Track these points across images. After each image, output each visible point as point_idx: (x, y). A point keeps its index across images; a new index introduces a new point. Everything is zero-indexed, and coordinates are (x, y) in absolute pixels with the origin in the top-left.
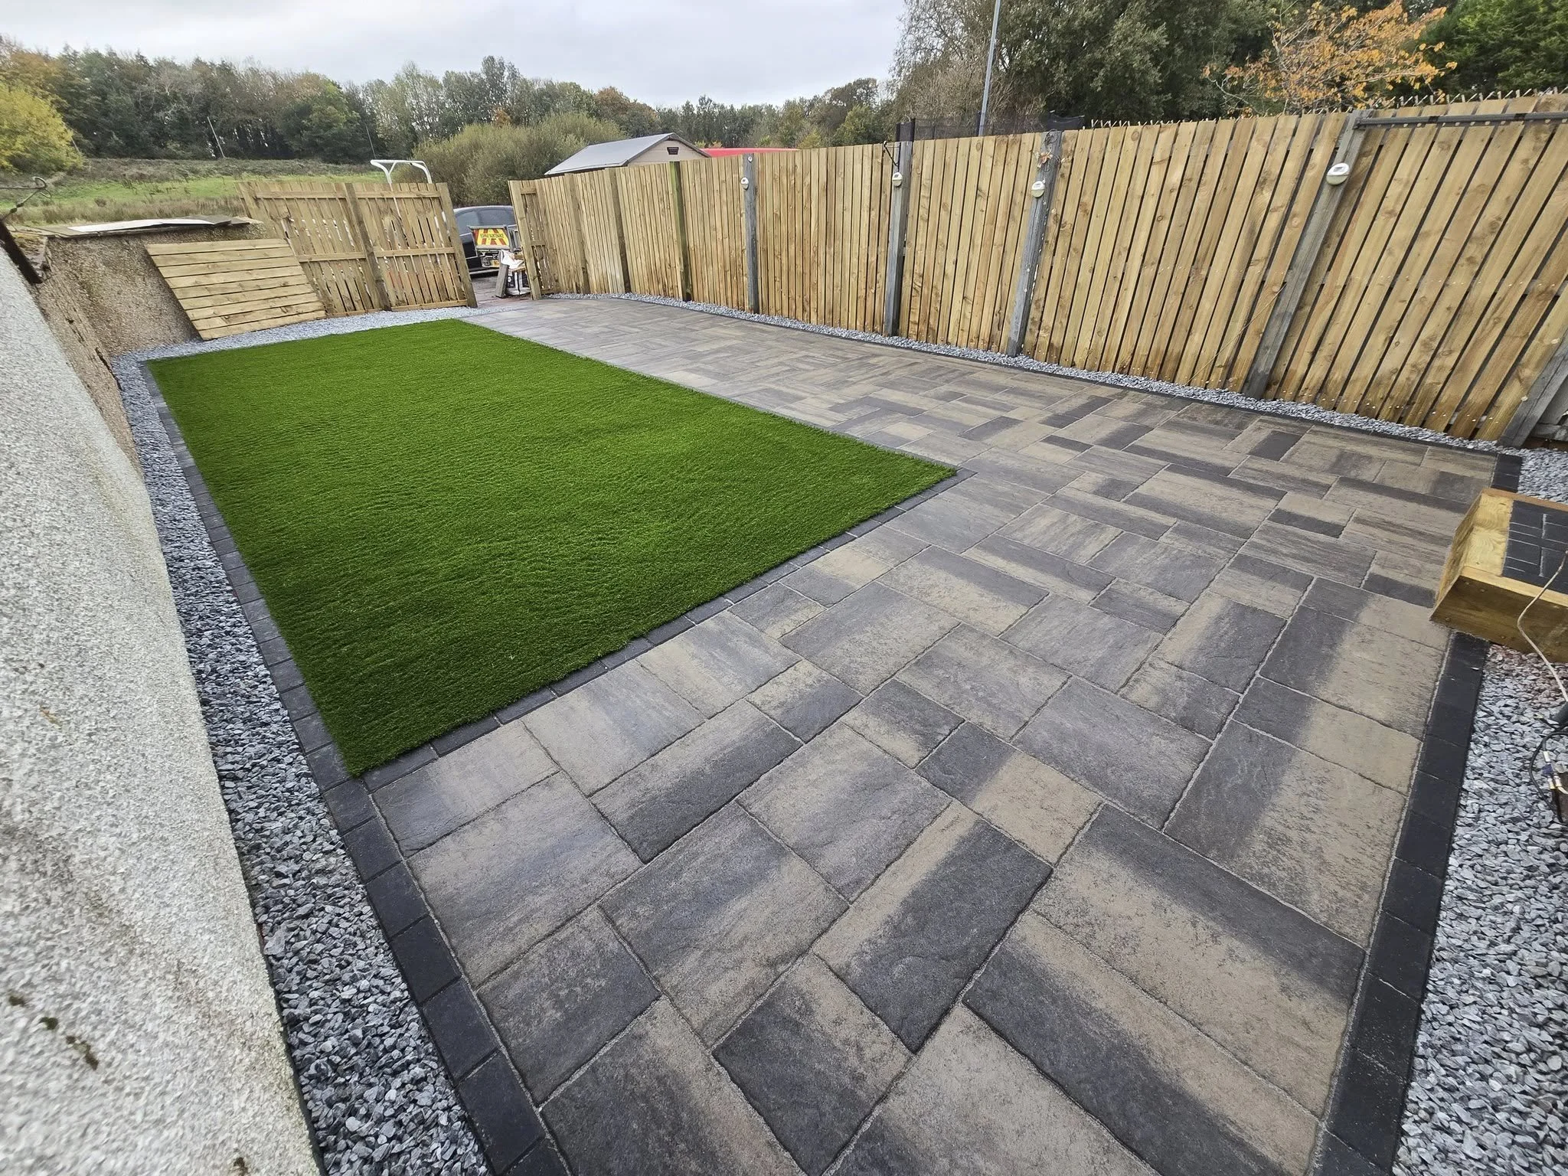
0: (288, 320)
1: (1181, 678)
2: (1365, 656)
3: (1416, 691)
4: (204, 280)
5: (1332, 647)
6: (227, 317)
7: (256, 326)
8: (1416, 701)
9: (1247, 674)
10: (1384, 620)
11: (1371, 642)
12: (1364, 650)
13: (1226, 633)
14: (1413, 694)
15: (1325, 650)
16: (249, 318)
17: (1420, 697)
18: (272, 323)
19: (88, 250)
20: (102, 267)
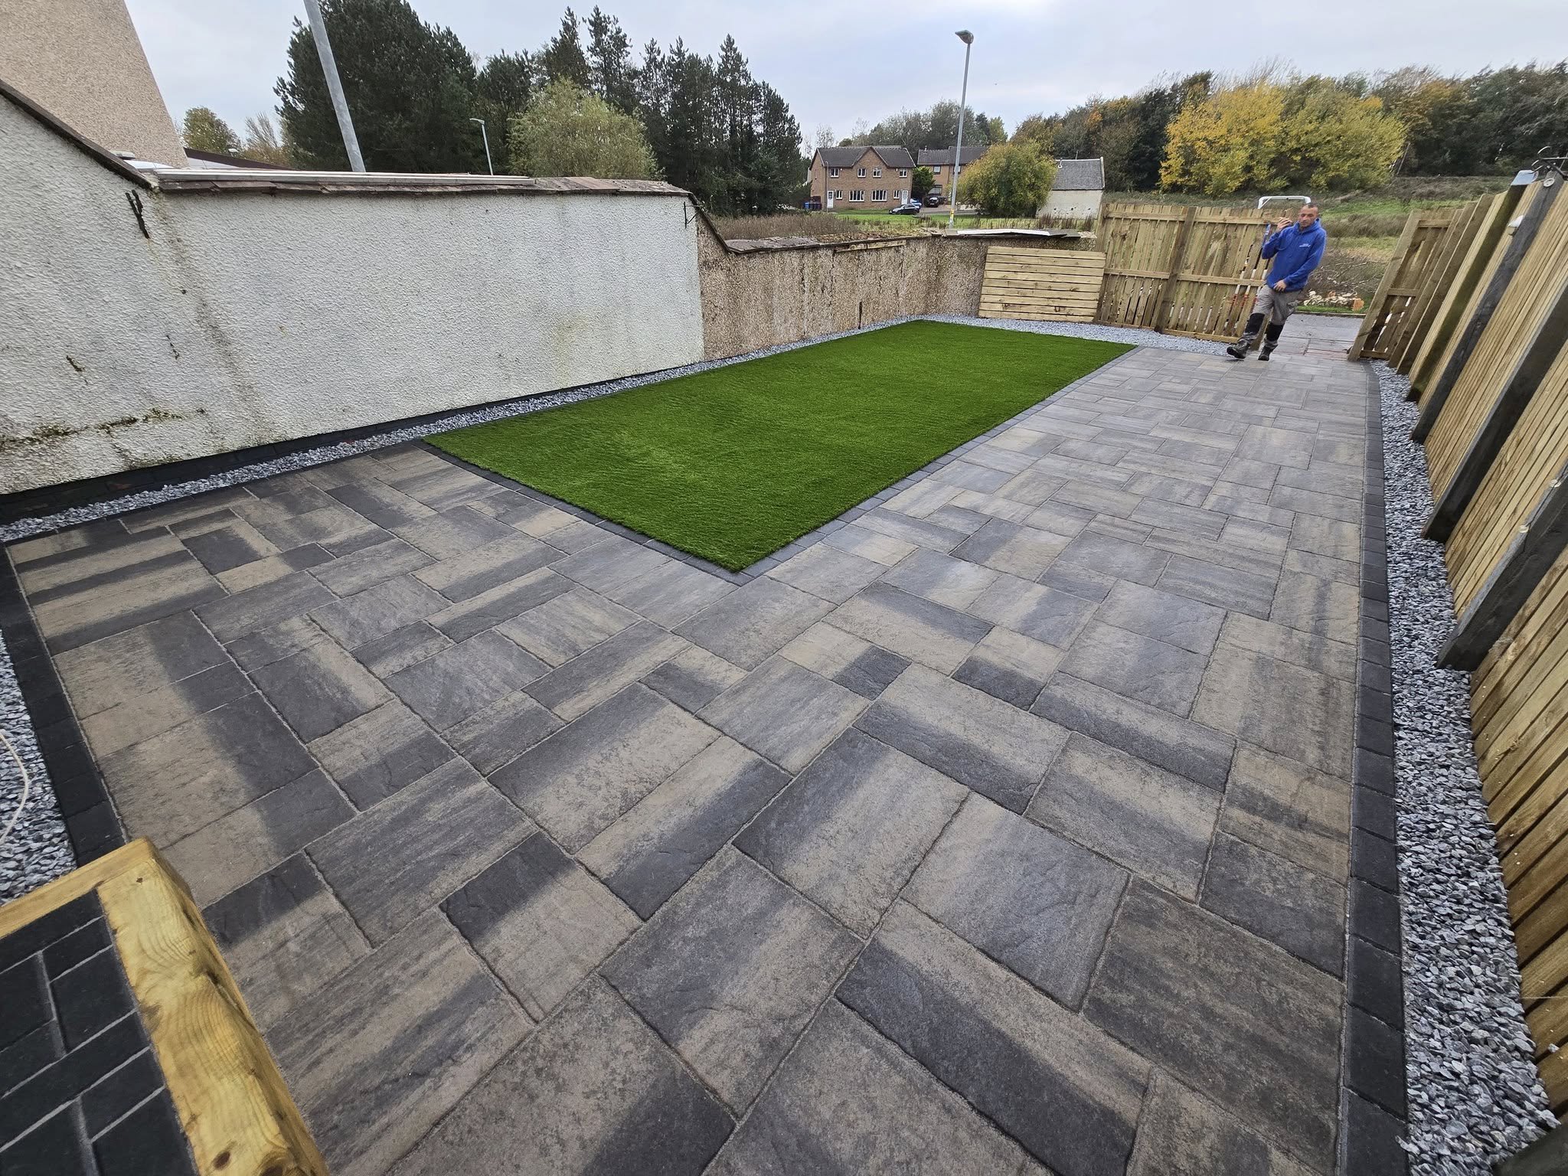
0: (1058, 318)
1: (293, 646)
2: (205, 779)
3: (133, 791)
4: (1011, 276)
5: (239, 756)
6: (1006, 306)
7: (1024, 316)
8: (124, 783)
9: (263, 683)
10: (232, 834)
11: (215, 798)
12: (212, 783)
13: (321, 689)
14: (132, 786)
15: (240, 749)
16: (1024, 309)
17: (123, 790)
18: (1039, 317)
19: (955, 246)
20: (955, 258)
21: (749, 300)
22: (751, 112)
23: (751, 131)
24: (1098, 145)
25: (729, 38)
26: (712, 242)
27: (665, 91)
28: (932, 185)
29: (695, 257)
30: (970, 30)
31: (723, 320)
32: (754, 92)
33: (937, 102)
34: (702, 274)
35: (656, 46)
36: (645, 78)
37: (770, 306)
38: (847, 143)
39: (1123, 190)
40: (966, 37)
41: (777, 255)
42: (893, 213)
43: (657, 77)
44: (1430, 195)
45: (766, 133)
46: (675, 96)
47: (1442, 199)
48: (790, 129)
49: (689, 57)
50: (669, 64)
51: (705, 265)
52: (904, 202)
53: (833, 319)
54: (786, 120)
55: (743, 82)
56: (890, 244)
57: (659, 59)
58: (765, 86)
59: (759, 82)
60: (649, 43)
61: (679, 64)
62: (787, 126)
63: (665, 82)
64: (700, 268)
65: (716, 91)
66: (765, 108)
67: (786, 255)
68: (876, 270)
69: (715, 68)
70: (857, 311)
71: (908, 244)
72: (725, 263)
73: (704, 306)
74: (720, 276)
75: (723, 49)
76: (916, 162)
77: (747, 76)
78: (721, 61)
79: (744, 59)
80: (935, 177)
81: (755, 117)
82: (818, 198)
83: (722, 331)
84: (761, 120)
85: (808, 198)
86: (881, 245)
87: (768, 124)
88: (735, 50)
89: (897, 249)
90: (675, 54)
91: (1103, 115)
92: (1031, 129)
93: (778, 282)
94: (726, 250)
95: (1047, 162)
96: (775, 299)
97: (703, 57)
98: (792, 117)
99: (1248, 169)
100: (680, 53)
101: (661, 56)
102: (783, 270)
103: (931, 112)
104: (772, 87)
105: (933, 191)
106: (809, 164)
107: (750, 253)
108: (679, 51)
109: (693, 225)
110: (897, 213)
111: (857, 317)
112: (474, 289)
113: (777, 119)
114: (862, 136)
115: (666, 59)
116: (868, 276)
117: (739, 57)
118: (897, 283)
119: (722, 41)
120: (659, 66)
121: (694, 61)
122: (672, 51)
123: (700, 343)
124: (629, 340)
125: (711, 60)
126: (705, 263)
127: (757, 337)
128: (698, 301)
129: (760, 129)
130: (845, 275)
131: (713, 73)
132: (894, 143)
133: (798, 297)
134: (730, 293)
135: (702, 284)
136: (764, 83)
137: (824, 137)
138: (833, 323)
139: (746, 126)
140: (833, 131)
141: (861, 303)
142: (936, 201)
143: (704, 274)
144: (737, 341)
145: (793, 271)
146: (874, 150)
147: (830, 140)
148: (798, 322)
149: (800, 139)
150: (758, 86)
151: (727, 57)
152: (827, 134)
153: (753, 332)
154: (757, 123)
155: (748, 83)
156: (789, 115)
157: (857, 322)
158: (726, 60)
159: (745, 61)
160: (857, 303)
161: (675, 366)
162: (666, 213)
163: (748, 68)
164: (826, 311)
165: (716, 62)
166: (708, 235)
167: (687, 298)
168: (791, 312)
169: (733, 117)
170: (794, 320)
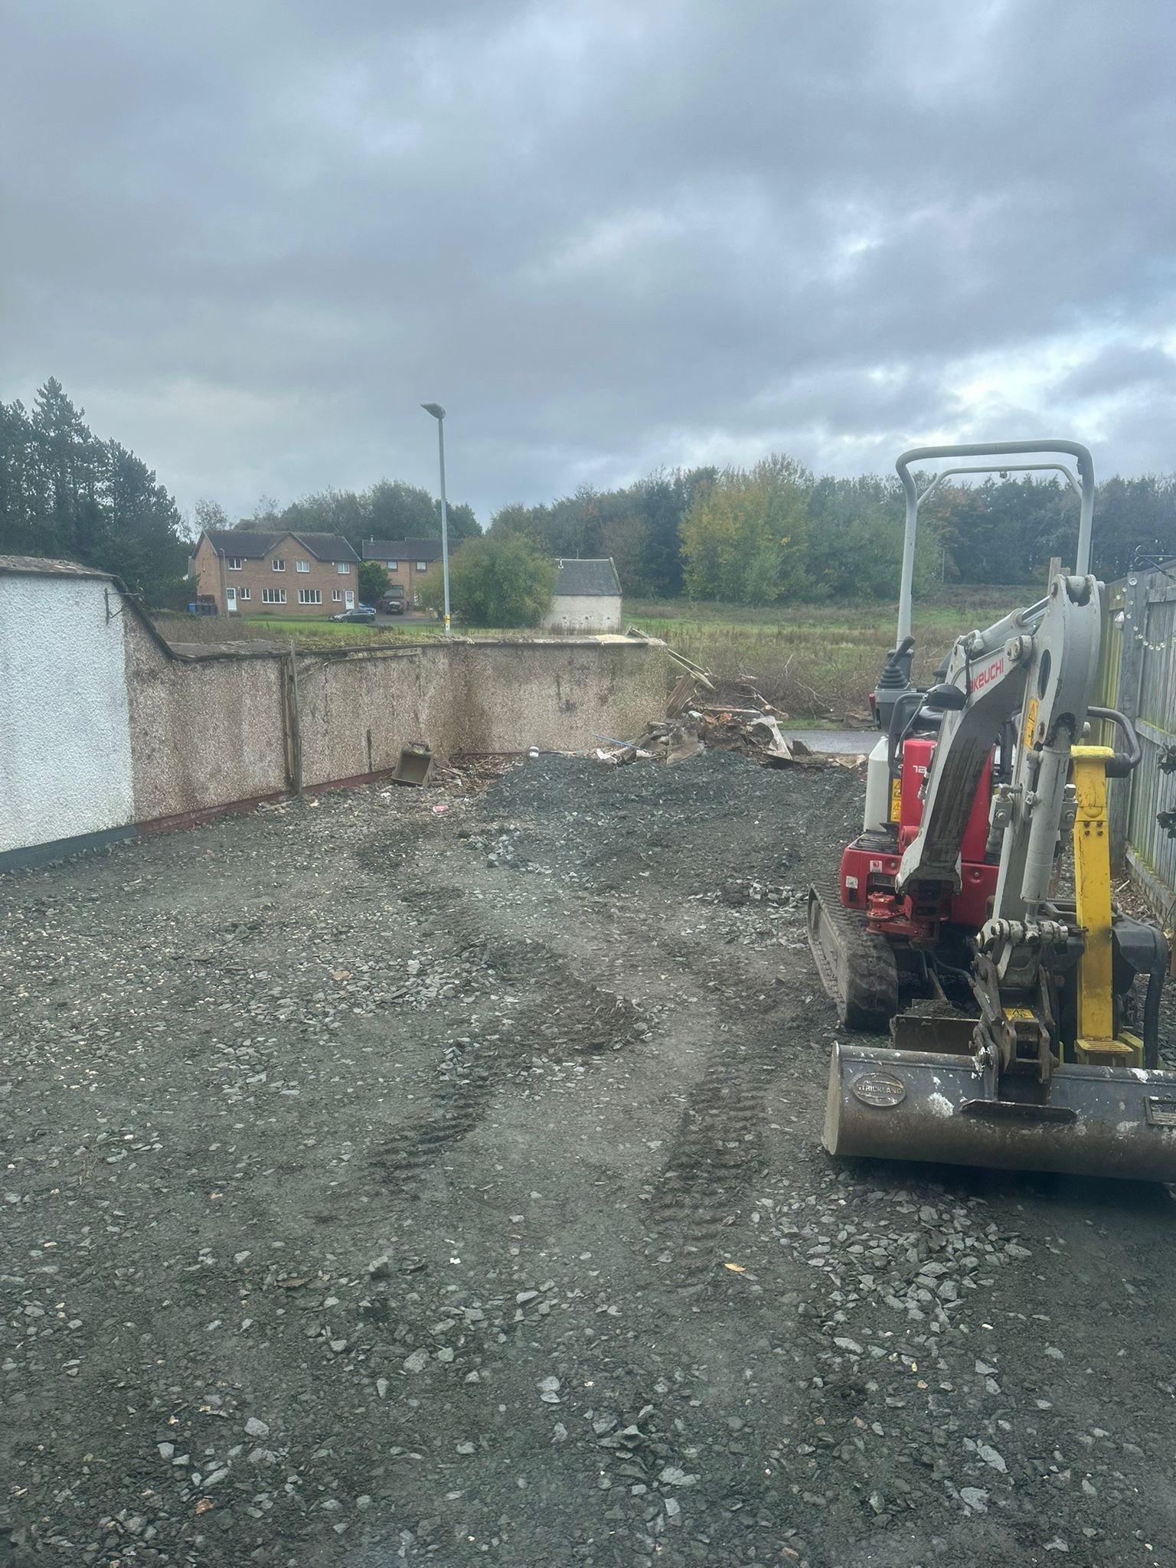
19: (486, 655)
20: (490, 672)
21: (205, 728)
22: (90, 478)
23: (94, 504)
24: (601, 544)
25: (52, 381)
26: (147, 645)
28: (387, 584)
29: (121, 665)
30: (440, 404)
31: (165, 758)
32: (97, 452)
33: (378, 483)
34: (131, 689)
37: (238, 737)
38: (246, 525)
39: (644, 596)
40: (436, 411)
41: (245, 665)
42: (336, 621)
44: (982, 604)
45: (120, 507)
47: (995, 608)
48: (159, 503)
51: (138, 677)
52: (350, 606)
53: (332, 755)
54: (153, 492)
55: (77, 440)
56: (401, 653)
58: (115, 445)
59: (105, 439)
62: (153, 500)
64: (129, 681)
65: (30, 447)
66: (116, 474)
67: (258, 664)
68: (386, 687)
69: (28, 416)
70: (364, 743)
71: (424, 653)
72: (167, 674)
73: (134, 737)
74: (159, 693)
75: (42, 394)
76: (360, 555)
77: (83, 432)
78: (38, 409)
79: (77, 409)
80: (390, 575)
81: (99, 486)
82: (210, 598)
83: (163, 772)
84: (109, 489)
85: (194, 597)
86: (390, 653)
87: (121, 496)
88: (64, 398)
89: (411, 659)
91: (601, 511)
92: (511, 521)
93: (248, 702)
94: (169, 655)
95: (542, 562)
96: (245, 727)
97: (7, 403)
98: (162, 488)
99: (784, 575)
102: (254, 686)
103: (369, 493)
104: (127, 447)
105: (388, 593)
106: (193, 550)
107: (206, 660)
109: (118, 623)
110: (341, 621)
111: (365, 751)
113: (136, 490)
114: (270, 517)
116: (375, 694)
117: (69, 407)
118: (415, 703)
119: (42, 383)
123: (127, 794)
125: (21, 407)
126: (137, 674)
127: (219, 783)
128: (125, 729)
129: (108, 501)
130: (345, 692)
131: (25, 423)
132: (322, 530)
133: (279, 724)
134: (175, 719)
135: (131, 704)
136: (112, 441)
137: (211, 516)
138: (331, 760)
139: (83, 496)
140: (222, 509)
141: (368, 732)
142: (397, 606)
143: (134, 690)
144: (188, 789)
145: (269, 688)
146: (294, 538)
147: (222, 521)
148: (281, 760)
149: (176, 518)
150: (102, 445)
151: (50, 405)
152: (215, 513)
153: (212, 775)
154: (103, 493)
155: (85, 441)
156: (156, 485)
157: (366, 756)
158: (47, 408)
159: (79, 412)
160: (364, 732)
161: (85, 832)
162: (77, 603)
163: (84, 421)
164: (320, 743)
165: (31, 410)
166: (141, 634)
167: (108, 725)
168: (269, 744)
169: (60, 484)
170: (274, 757)
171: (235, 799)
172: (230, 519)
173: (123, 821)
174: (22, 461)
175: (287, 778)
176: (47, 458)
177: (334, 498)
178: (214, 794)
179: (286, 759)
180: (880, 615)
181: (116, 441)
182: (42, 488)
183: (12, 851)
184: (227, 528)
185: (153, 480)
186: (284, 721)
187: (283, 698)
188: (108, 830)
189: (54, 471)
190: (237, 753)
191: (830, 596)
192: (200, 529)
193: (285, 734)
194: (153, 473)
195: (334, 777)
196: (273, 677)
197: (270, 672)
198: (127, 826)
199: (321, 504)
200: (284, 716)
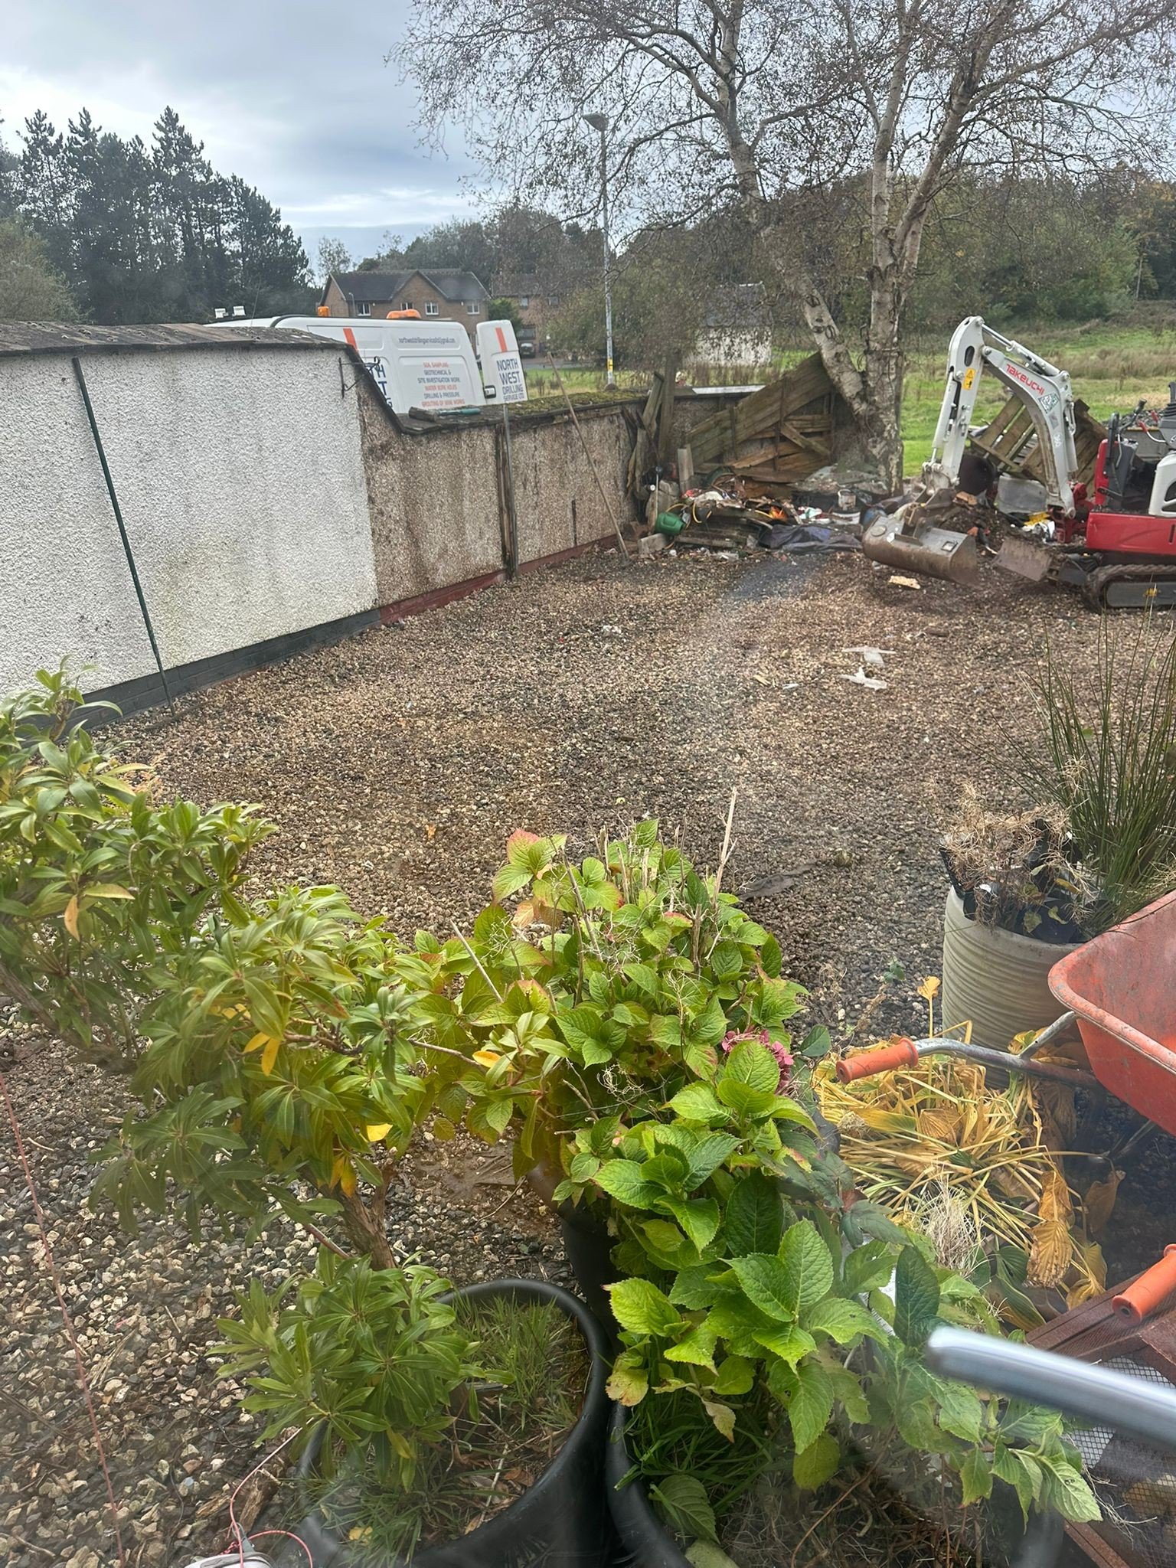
21: (433, 506)
22: (215, 220)
23: (221, 250)
25: (168, 111)
26: (378, 418)
27: (65, 188)
29: (357, 441)
31: (400, 539)
32: (220, 189)
34: (368, 468)
35: (46, 122)
36: (28, 169)
37: (460, 514)
38: (369, 264)
41: (464, 435)
43: (50, 168)
45: (247, 252)
46: (82, 196)
48: (285, 245)
49: (104, 139)
50: (70, 149)
51: (375, 454)
53: (541, 529)
54: (277, 232)
55: (199, 178)
56: (602, 412)
57: (53, 140)
58: (237, 182)
59: (227, 176)
60: (31, 116)
61: (88, 149)
62: (280, 241)
63: (65, 174)
64: (365, 458)
65: (153, 189)
66: (241, 215)
67: (475, 433)
69: (148, 154)
70: (570, 515)
71: (623, 411)
72: (397, 450)
73: (373, 518)
74: (391, 470)
75: (159, 127)
76: (490, 292)
77: (204, 168)
78: (157, 145)
79: (196, 143)
80: (522, 314)
81: (226, 229)
83: (400, 554)
84: (235, 231)
86: (592, 414)
87: (248, 239)
88: (182, 129)
89: (611, 419)
90: (81, 134)
93: (468, 475)
96: (467, 503)
97: (125, 138)
98: (288, 228)
100: (86, 133)
101: (56, 136)
102: (473, 457)
104: (249, 183)
108: (85, 127)
109: (352, 395)
111: (571, 524)
112: (44, 508)
113: (261, 232)
114: (394, 254)
115: (65, 142)
116: (579, 461)
117: (188, 139)
118: (615, 469)
119: (158, 115)
120: (52, 151)
121: (113, 145)
122: (73, 130)
123: (371, 577)
124: (273, 578)
125: (140, 143)
126: (371, 451)
127: (447, 563)
128: (365, 511)
129: (235, 246)
130: (552, 460)
131: (146, 162)
132: (448, 265)
133: (495, 498)
134: (406, 498)
135: (368, 484)
136: (234, 177)
137: (334, 256)
138: (541, 535)
139: (210, 242)
140: (346, 249)
141: (573, 503)
142: (529, 349)
143: (370, 468)
144: (420, 570)
145: (485, 459)
146: (422, 277)
147: (345, 261)
148: (498, 537)
149: (303, 261)
150: (225, 182)
151: (168, 140)
152: (338, 253)
153: (441, 556)
154: (231, 237)
155: (208, 179)
156: (282, 225)
157: (570, 528)
158: (166, 144)
159: (198, 146)
160: (569, 503)
161: (339, 617)
162: (316, 376)
163: (205, 155)
164: (532, 517)
165: (150, 147)
166: (372, 406)
167: (350, 507)
168: (487, 520)
169: (187, 228)
170: (492, 534)
171: (460, 579)
172: (353, 260)
173: (369, 606)
174: (146, 206)
175: (504, 555)
176: (172, 200)
177: (459, 228)
178: (444, 574)
179: (503, 536)
180: (1064, 340)
181: (239, 177)
182: (169, 235)
183: (280, 637)
184: (351, 269)
185: (278, 219)
186: (499, 495)
187: (498, 469)
188: (358, 615)
189: (180, 215)
190: (461, 533)
191: (1007, 319)
192: (324, 271)
193: (501, 509)
194: (278, 212)
195: (545, 553)
196: (489, 447)
197: (485, 442)
198: (373, 610)
199: (446, 237)
200: (499, 490)
